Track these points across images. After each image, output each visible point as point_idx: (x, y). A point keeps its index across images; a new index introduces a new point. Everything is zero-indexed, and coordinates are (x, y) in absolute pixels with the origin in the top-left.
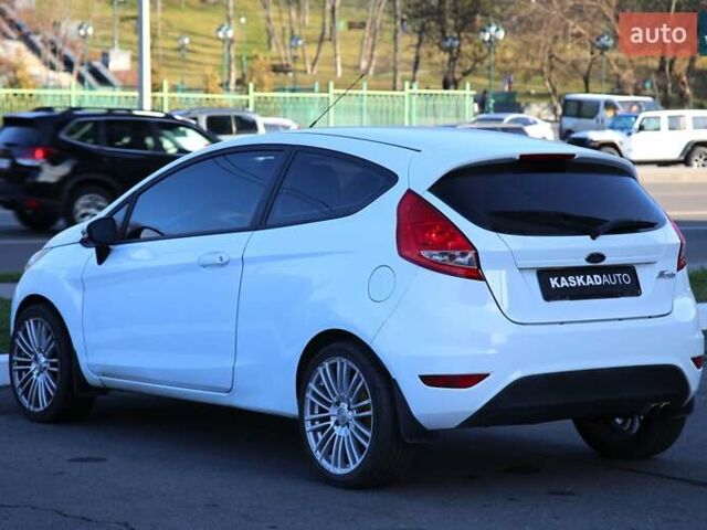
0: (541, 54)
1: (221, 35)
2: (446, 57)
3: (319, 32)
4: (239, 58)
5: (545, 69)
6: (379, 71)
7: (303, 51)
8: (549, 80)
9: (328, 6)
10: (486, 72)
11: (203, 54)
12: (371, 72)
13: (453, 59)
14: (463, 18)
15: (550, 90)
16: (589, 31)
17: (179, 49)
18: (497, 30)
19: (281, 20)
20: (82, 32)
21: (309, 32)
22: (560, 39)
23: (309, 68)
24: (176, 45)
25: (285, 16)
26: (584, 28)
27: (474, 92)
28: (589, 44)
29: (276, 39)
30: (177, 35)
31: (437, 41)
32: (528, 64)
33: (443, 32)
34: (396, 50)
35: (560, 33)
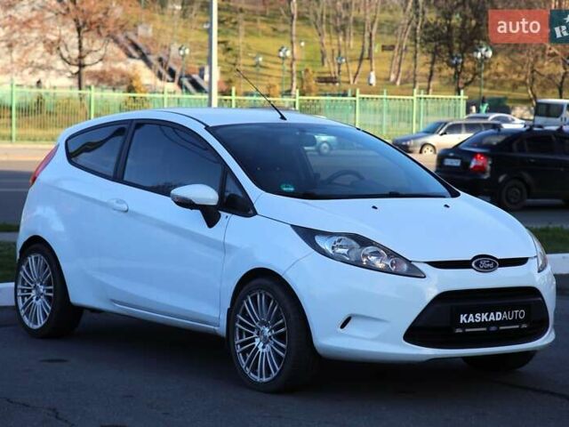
0: (525, 69)
1: (281, 54)
2: (452, 71)
3: (360, 53)
4: (299, 72)
5: (528, 81)
6: (404, 82)
7: (347, 66)
8: (531, 89)
9: (367, 34)
10: (483, 82)
11: (272, 69)
12: (398, 83)
13: (458, 73)
14: (466, 42)
15: (532, 96)
16: (562, 52)
17: (254, 66)
18: (487, 50)
19: (331, 44)
20: (181, 52)
21: (353, 53)
22: (540, 58)
23: (352, 79)
24: (253, 62)
25: (335, 41)
26: (558, 50)
27: (467, 97)
28: (561, 61)
29: (328, 58)
30: (254, 55)
31: (445, 59)
32: (515, 77)
33: (451, 52)
34: (415, 66)
35: (540, 53)
